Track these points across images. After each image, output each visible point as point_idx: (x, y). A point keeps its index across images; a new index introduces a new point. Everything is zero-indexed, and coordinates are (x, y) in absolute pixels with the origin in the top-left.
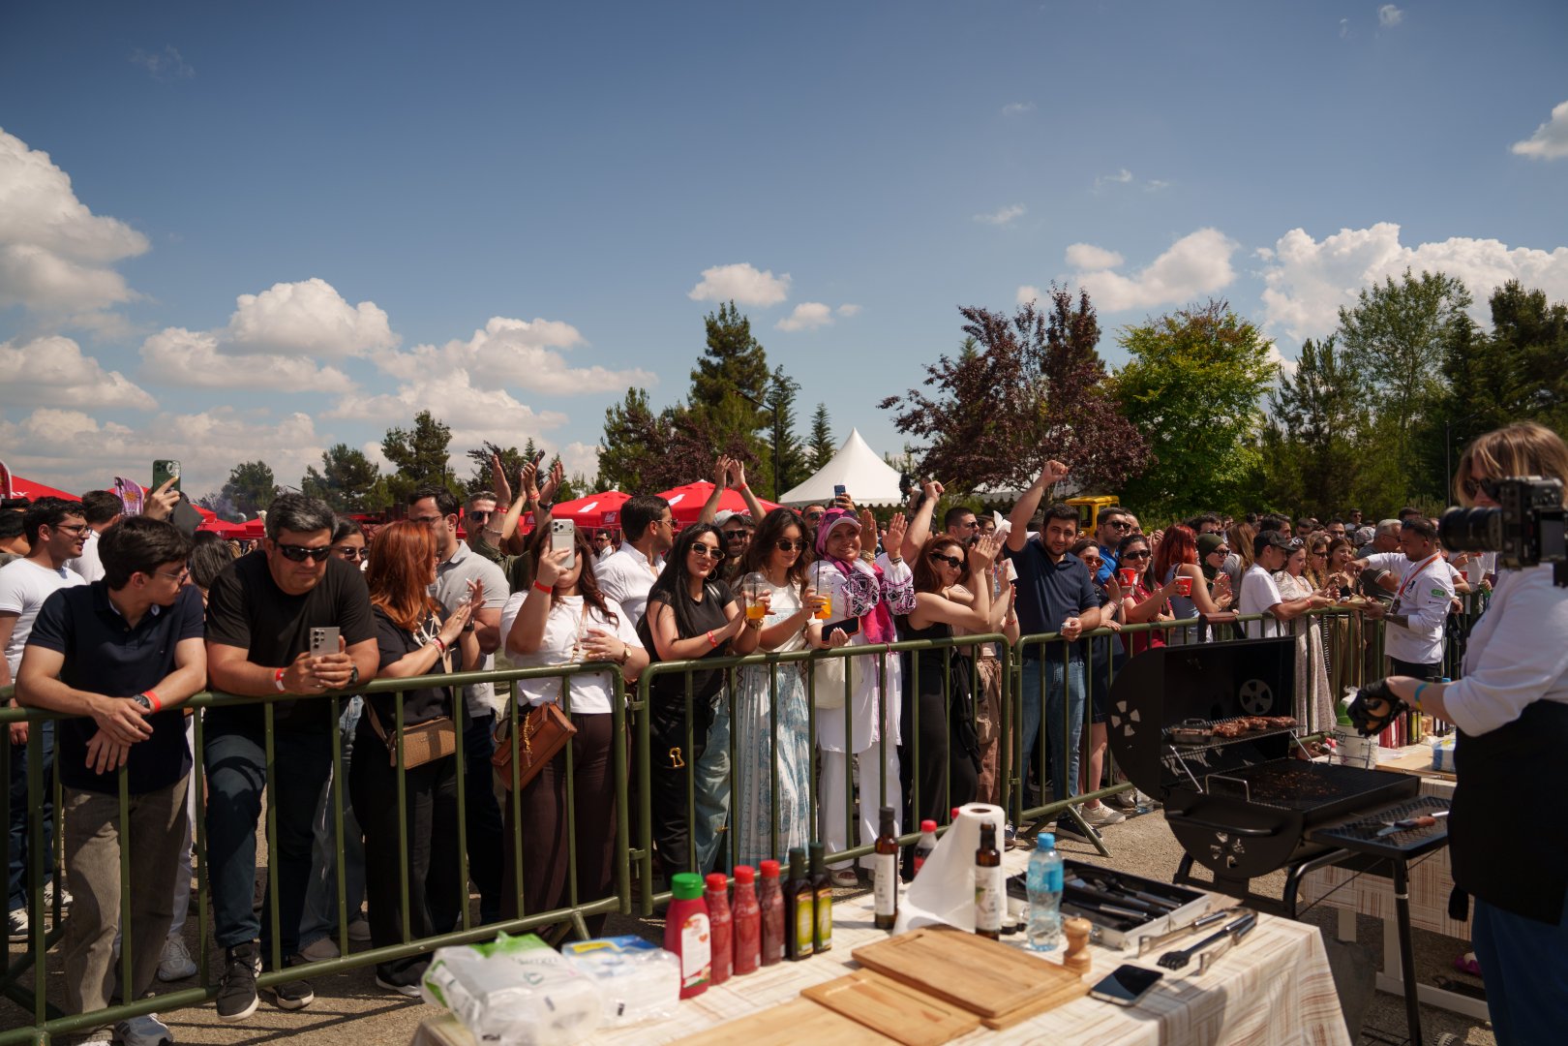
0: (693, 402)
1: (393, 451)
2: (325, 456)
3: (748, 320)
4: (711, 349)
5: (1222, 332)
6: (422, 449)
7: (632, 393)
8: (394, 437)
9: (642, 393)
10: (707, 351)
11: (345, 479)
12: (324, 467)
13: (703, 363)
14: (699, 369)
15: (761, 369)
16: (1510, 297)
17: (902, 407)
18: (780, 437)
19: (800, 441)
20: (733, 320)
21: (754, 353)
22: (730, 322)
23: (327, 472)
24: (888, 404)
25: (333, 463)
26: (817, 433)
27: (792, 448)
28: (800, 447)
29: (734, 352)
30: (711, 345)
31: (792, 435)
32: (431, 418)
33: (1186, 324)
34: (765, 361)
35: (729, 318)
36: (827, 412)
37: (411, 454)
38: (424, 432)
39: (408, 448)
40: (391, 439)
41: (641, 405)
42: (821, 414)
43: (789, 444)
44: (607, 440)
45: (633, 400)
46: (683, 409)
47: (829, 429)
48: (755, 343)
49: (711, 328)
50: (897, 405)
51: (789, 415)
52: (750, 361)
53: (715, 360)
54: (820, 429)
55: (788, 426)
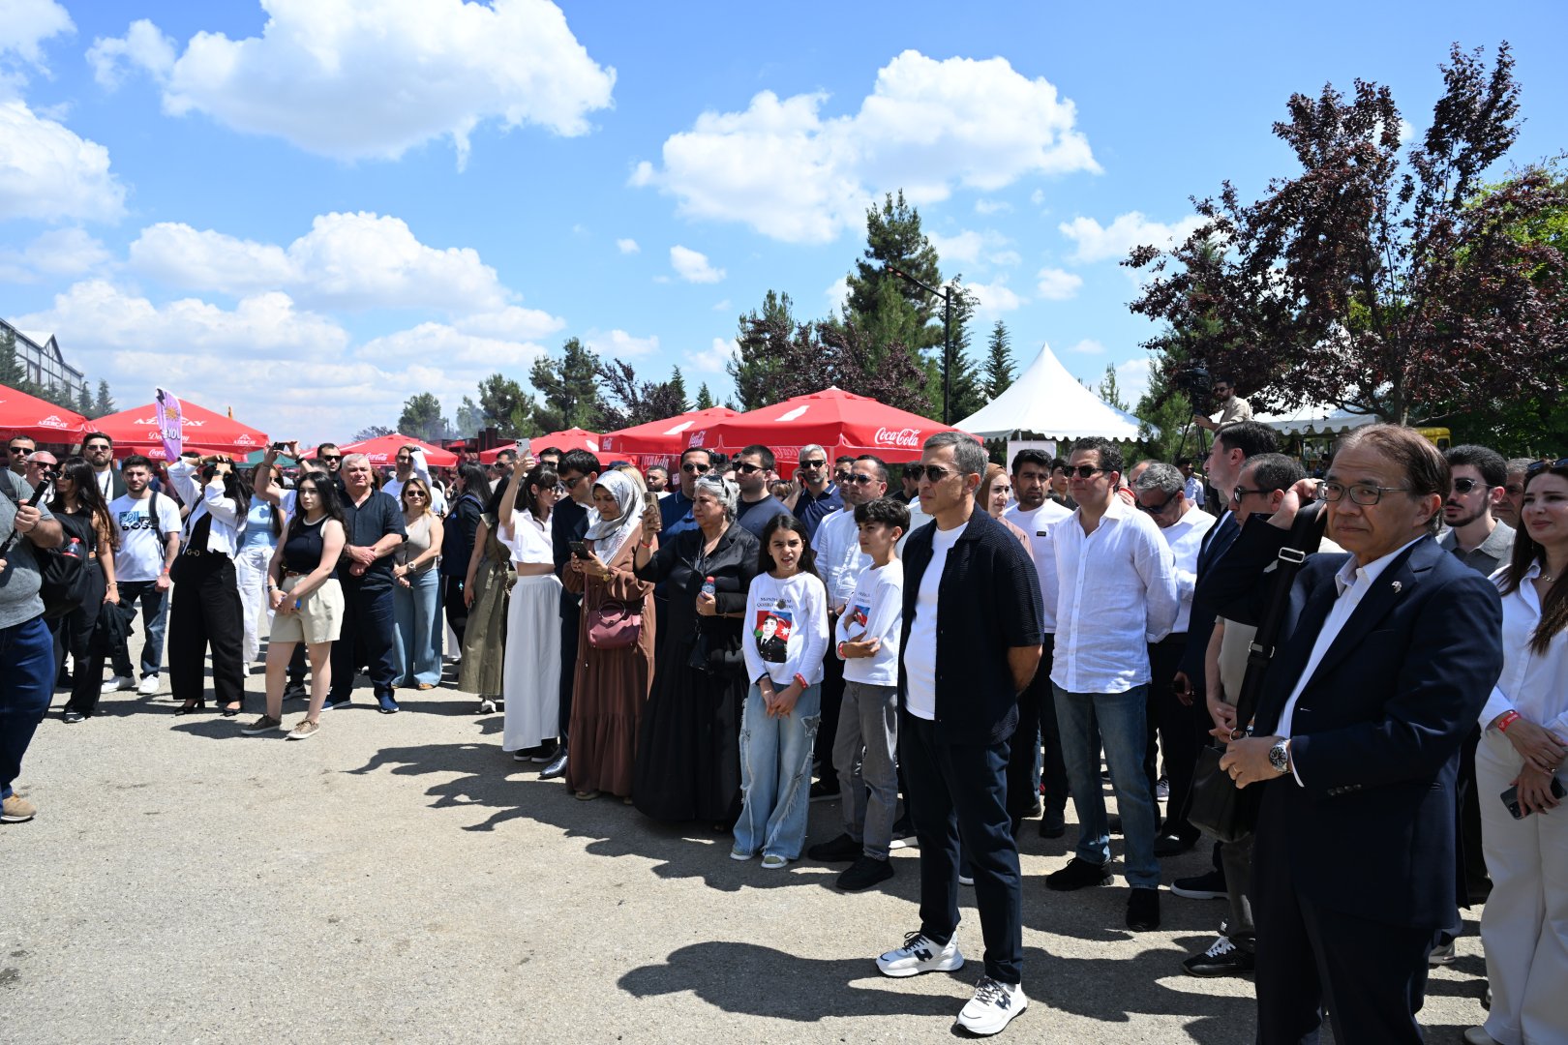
0: (848, 313)
1: (541, 380)
2: (481, 386)
3: (919, 214)
4: (872, 250)
6: (571, 378)
7: (771, 297)
8: (542, 365)
9: (784, 298)
10: (867, 253)
11: (501, 410)
12: (480, 398)
13: (863, 267)
14: (857, 274)
15: (932, 275)
17: (1159, 268)
18: (952, 358)
19: (976, 366)
20: (900, 214)
21: (924, 255)
22: (896, 217)
23: (482, 402)
25: (489, 393)
26: (995, 355)
27: (966, 374)
28: (975, 373)
29: (900, 254)
30: (872, 245)
31: (966, 357)
32: (580, 346)
34: (937, 265)
35: (895, 212)
36: (1007, 330)
37: (559, 383)
38: (573, 360)
39: (557, 377)
40: (539, 367)
41: (782, 311)
42: (999, 333)
43: (961, 370)
44: (740, 355)
45: (773, 306)
46: (836, 321)
47: (1008, 350)
48: (926, 243)
49: (874, 224)
51: (964, 334)
52: (920, 264)
53: (877, 264)
54: (998, 351)
55: (962, 347)
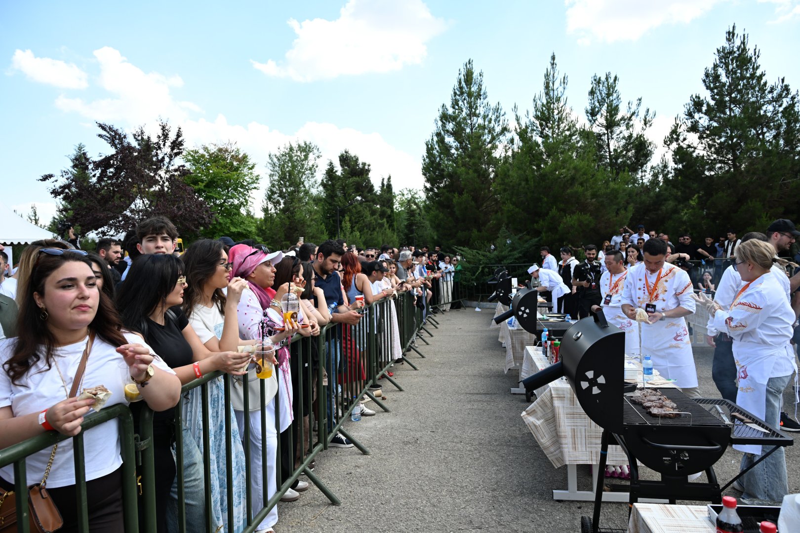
5: (232, 156)
16: (346, 155)
17: (56, 181)
24: (45, 178)
33: (215, 150)
50: (53, 179)
